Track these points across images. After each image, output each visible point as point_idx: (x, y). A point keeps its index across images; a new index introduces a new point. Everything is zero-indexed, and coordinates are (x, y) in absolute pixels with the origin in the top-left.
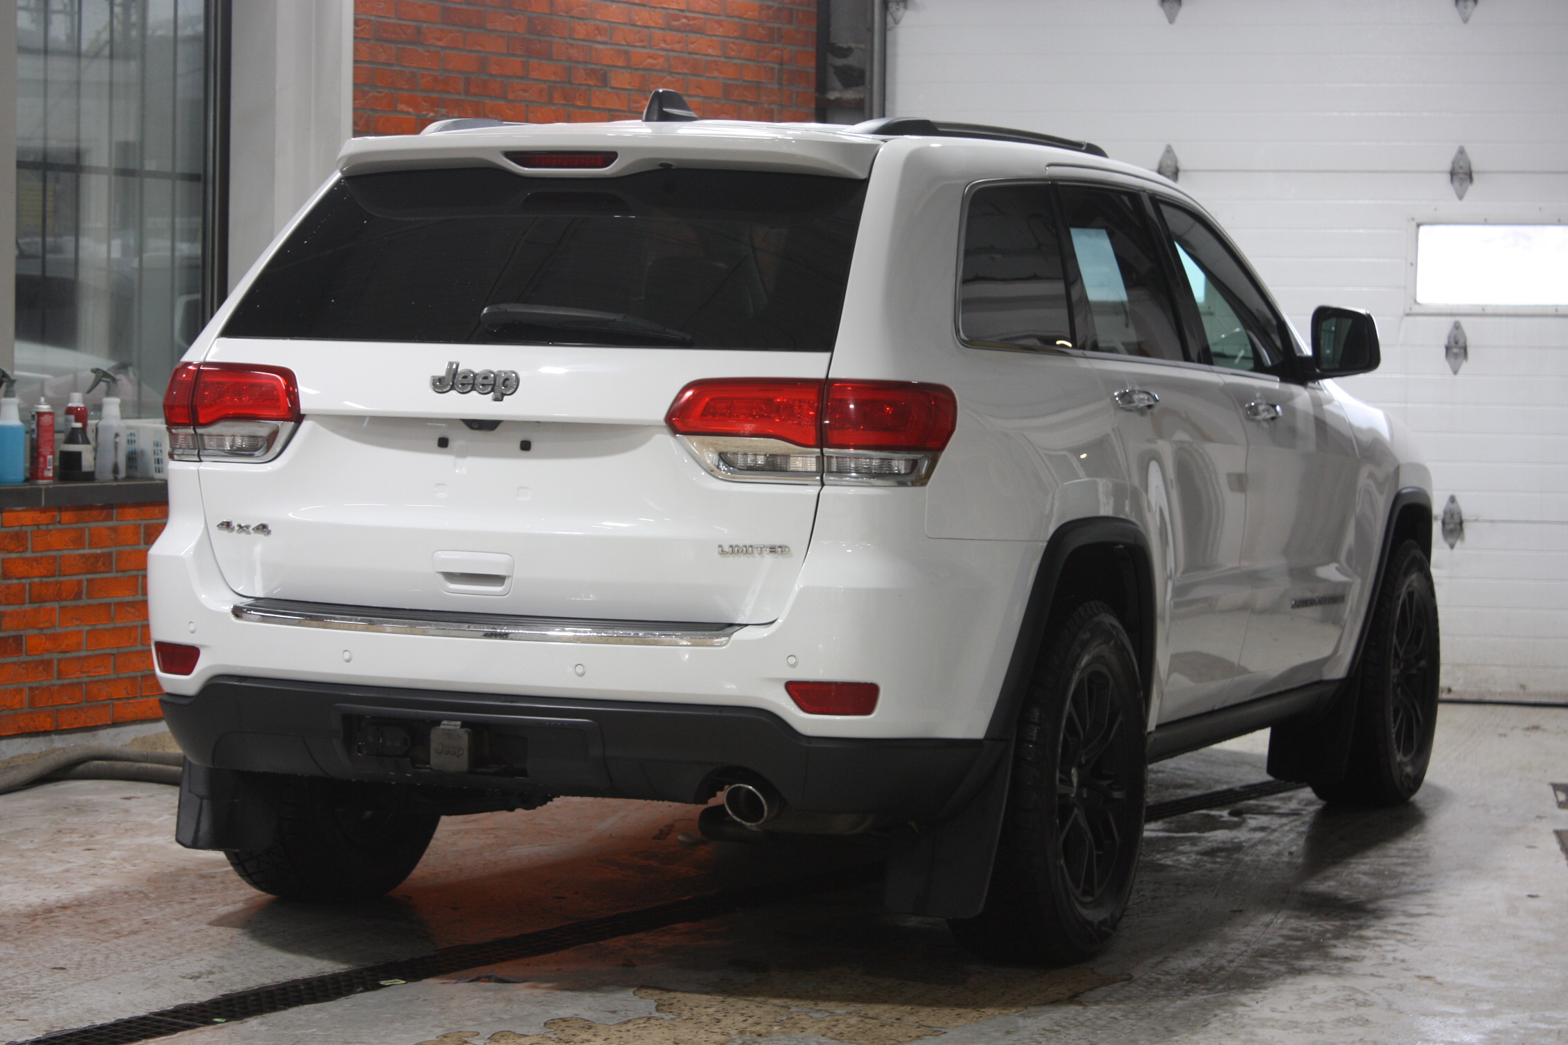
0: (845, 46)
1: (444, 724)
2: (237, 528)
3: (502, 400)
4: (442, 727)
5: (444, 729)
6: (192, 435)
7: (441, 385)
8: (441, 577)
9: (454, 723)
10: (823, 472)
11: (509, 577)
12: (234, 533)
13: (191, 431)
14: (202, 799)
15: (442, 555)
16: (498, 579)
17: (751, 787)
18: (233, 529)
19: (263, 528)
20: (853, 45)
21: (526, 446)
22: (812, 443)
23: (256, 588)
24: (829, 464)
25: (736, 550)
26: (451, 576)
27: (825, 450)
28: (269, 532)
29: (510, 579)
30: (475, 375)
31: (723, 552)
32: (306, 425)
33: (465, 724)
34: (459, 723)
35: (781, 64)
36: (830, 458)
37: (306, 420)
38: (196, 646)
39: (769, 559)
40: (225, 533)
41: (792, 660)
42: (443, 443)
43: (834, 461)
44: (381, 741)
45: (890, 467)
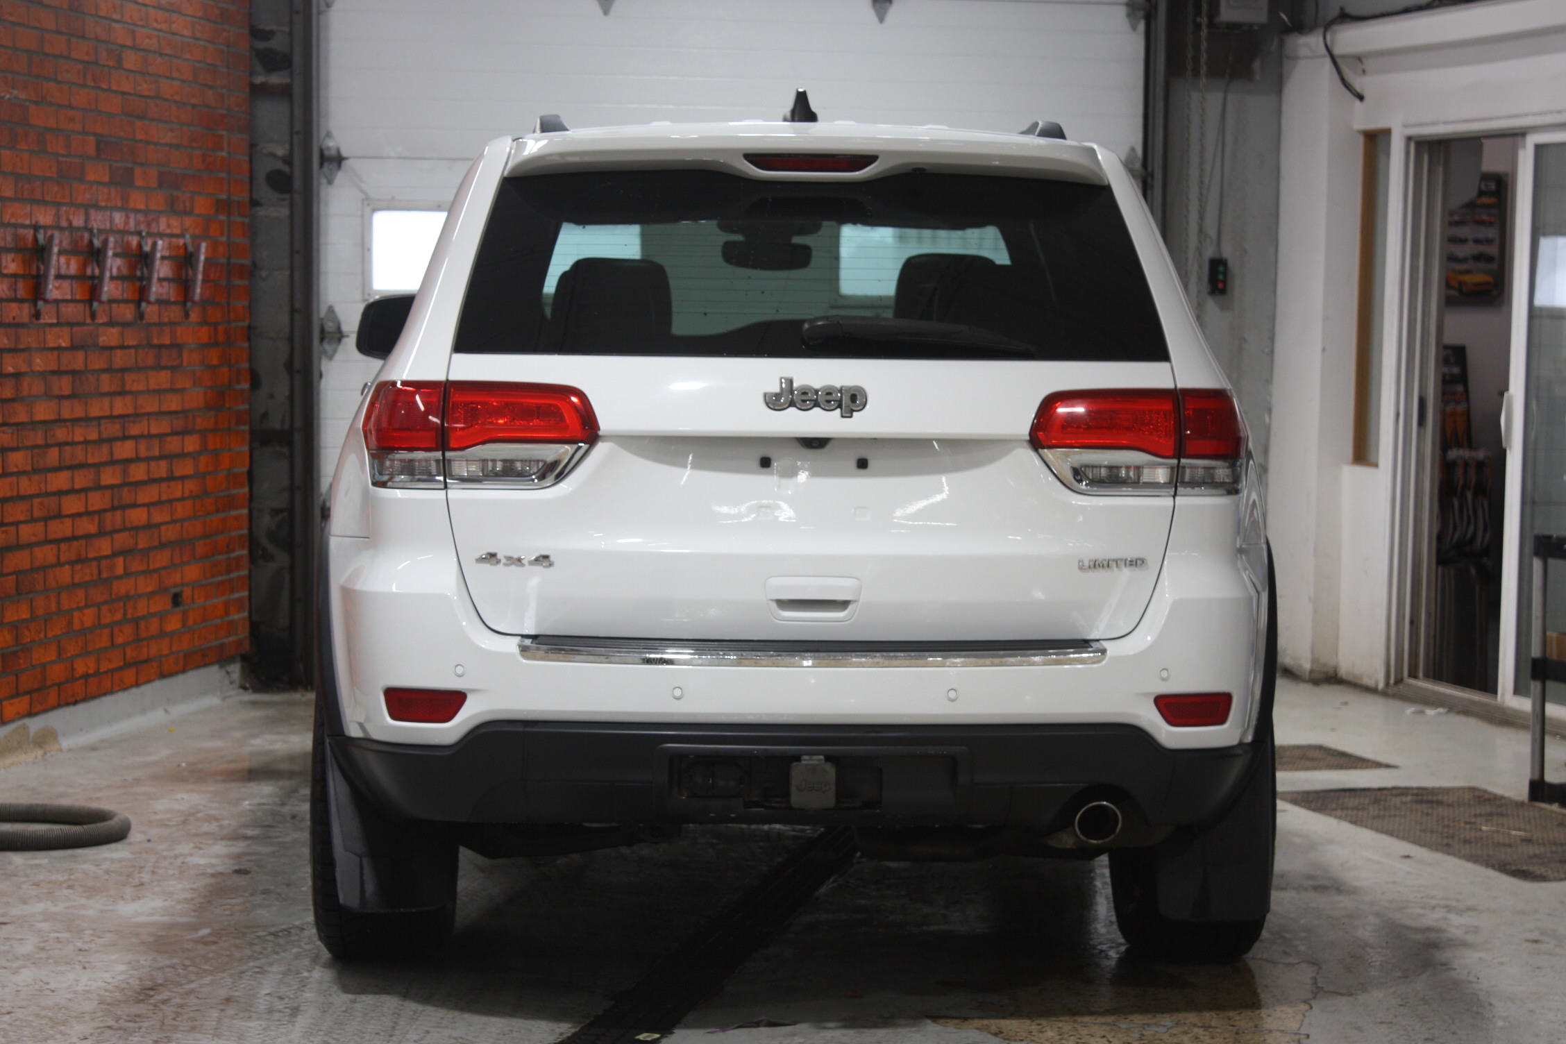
0: (268, 28)
1: (805, 760)
2: (503, 561)
3: (851, 417)
4: (804, 762)
5: (806, 765)
6: (437, 461)
7: (775, 402)
8: (774, 605)
9: (816, 757)
10: (1177, 482)
11: (855, 601)
12: (500, 566)
13: (438, 454)
14: (360, 857)
15: (775, 581)
16: (844, 604)
17: (1105, 803)
18: (498, 562)
19: (543, 559)
20: (274, 27)
21: (862, 464)
22: (1171, 454)
23: (525, 625)
24: (1184, 473)
25: (1096, 565)
26: (784, 604)
27: (1183, 461)
28: (551, 565)
29: (856, 604)
30: (816, 391)
31: (1081, 568)
32: (601, 449)
33: (828, 758)
34: (822, 757)
35: (228, 46)
36: (1184, 468)
37: (603, 442)
38: (463, 691)
39: (1126, 572)
40: (486, 567)
41: (1164, 674)
42: (765, 463)
43: (1188, 471)
44: (711, 782)
45: (1212, 476)
